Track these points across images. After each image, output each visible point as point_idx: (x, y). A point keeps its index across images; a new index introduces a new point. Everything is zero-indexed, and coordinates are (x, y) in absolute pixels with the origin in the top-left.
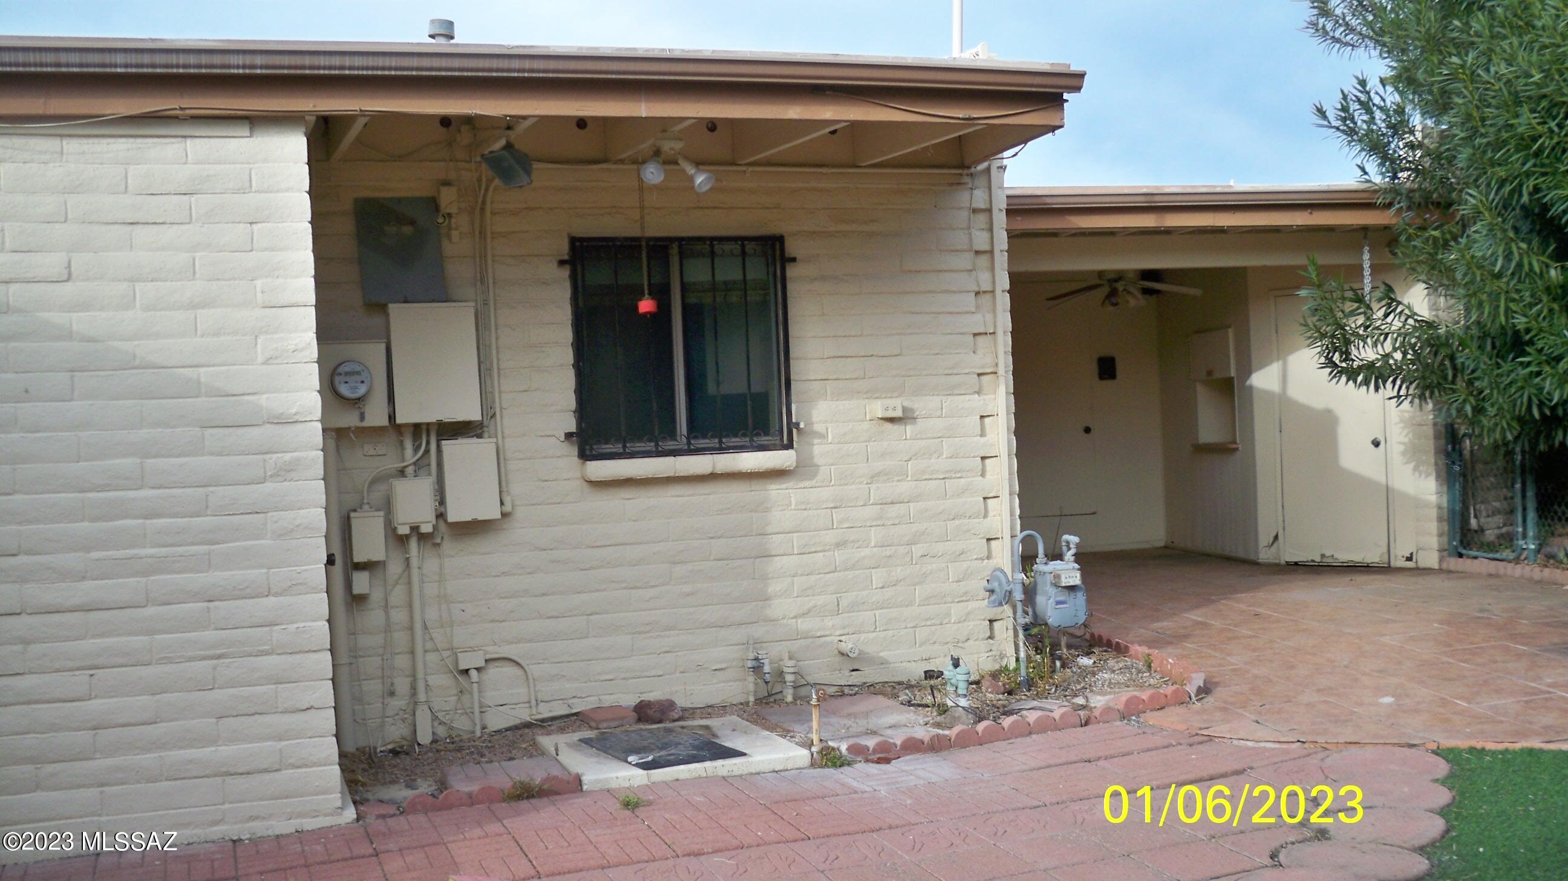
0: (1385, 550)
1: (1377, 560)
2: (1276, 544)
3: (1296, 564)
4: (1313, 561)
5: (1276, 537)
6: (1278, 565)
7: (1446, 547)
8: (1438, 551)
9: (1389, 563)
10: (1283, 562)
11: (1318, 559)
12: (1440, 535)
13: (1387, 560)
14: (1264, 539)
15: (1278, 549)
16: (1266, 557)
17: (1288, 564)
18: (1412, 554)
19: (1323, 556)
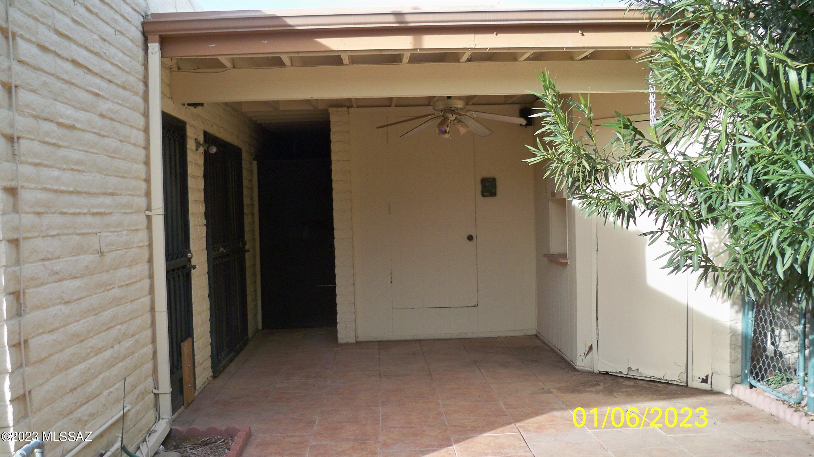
0: (683, 369)
1: (676, 379)
2: (590, 354)
3: (607, 373)
4: (621, 372)
5: (591, 348)
6: (592, 373)
7: (739, 373)
8: (731, 377)
9: (687, 383)
10: (596, 371)
11: (625, 372)
12: (733, 362)
13: (685, 380)
14: (581, 348)
15: (592, 359)
16: (582, 365)
17: (600, 373)
18: (707, 376)
19: (629, 369)
